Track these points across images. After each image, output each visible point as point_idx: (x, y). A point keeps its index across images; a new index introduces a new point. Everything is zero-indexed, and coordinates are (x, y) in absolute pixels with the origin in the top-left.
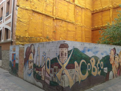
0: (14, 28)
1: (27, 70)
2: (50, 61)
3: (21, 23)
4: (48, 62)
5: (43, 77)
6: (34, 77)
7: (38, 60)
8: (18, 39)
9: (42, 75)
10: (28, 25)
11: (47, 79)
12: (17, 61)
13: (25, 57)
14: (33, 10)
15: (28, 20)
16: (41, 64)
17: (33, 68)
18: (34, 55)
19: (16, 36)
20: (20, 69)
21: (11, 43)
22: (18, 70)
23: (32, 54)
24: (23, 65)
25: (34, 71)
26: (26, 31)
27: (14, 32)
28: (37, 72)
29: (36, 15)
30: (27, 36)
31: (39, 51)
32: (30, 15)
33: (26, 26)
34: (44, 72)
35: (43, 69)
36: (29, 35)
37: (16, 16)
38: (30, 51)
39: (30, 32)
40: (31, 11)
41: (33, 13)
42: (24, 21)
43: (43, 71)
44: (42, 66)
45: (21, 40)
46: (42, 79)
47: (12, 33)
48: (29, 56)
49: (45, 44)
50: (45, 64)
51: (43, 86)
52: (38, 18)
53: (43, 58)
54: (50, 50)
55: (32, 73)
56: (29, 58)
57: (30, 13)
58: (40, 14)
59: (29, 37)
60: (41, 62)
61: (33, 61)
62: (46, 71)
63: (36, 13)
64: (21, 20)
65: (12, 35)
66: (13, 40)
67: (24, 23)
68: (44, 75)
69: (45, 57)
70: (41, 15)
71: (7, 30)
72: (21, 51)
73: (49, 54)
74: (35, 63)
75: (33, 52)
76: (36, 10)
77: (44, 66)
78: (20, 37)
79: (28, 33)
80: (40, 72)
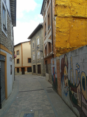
0: (54, 40)
3: (61, 33)
4: (83, 79)
5: (79, 102)
7: (72, 76)
8: (58, 51)
9: (78, 98)
10: (68, 35)
11: (84, 107)
12: (56, 76)
13: (61, 72)
14: (74, 15)
16: (75, 82)
19: (56, 48)
20: (58, 85)
23: (66, 67)
24: (60, 80)
27: (54, 45)
29: (77, 21)
31: (72, 63)
32: (70, 22)
34: (80, 94)
35: (79, 90)
36: (70, 46)
37: (55, 27)
38: (64, 64)
39: (71, 42)
40: (71, 18)
41: (73, 19)
42: (64, 30)
43: (79, 92)
44: (77, 85)
46: (78, 105)
49: (77, 51)
50: (80, 82)
53: (77, 73)
55: (68, 93)
56: (64, 73)
59: (70, 48)
60: (75, 78)
62: (81, 93)
63: (77, 19)
65: (53, 48)
67: (64, 33)
68: (80, 100)
76: (76, 15)
77: (79, 86)
78: (60, 49)
80: (75, 93)
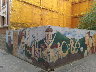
0: (9, 16)
1: (20, 49)
2: (38, 42)
3: (15, 12)
4: (37, 43)
5: (33, 55)
6: (26, 55)
7: (28, 41)
8: (12, 25)
9: (32, 53)
10: (20, 14)
11: (36, 56)
12: (12, 43)
13: (18, 39)
14: (24, 1)
15: (20, 10)
16: (31, 45)
17: (25, 48)
18: (25, 37)
19: (10, 22)
20: (14, 49)
21: (7, 28)
22: (13, 49)
23: (23, 37)
24: (17, 45)
25: (25, 50)
26: (18, 18)
27: (9, 19)
28: (28, 51)
29: (26, 5)
30: (20, 22)
31: (29, 35)
32: (22, 5)
33: (18, 14)
34: (34, 51)
35: (33, 49)
36: (21, 22)
37: (10, 6)
38: (22, 34)
39: (22, 19)
40: (22, 2)
41: (24, 4)
42: (17, 10)
43: (33, 50)
44: (32, 47)
45: (15, 26)
46: (32, 56)
47: (7, 20)
48: (21, 38)
49: (34, 29)
50: (34, 45)
51: (33, 62)
52: (28, 8)
53: (33, 40)
54: (38, 33)
55: (24, 52)
56: (22, 40)
57: (22, 4)
58: (29, 5)
59: (21, 23)
60: (31, 43)
61: (25, 42)
62: (35, 50)
63: (26, 4)
64: (14, 10)
65: (7, 21)
66: (8, 26)
67: (17, 12)
68: (34, 53)
69: (34, 39)
70: (31, 5)
71: (3, 17)
72: (15, 35)
73: (37, 37)
74: (26, 44)
75: (24, 35)
76: (26, 1)
77: (34, 46)
78: (14, 23)
79: (20, 20)
80: (30, 51)
